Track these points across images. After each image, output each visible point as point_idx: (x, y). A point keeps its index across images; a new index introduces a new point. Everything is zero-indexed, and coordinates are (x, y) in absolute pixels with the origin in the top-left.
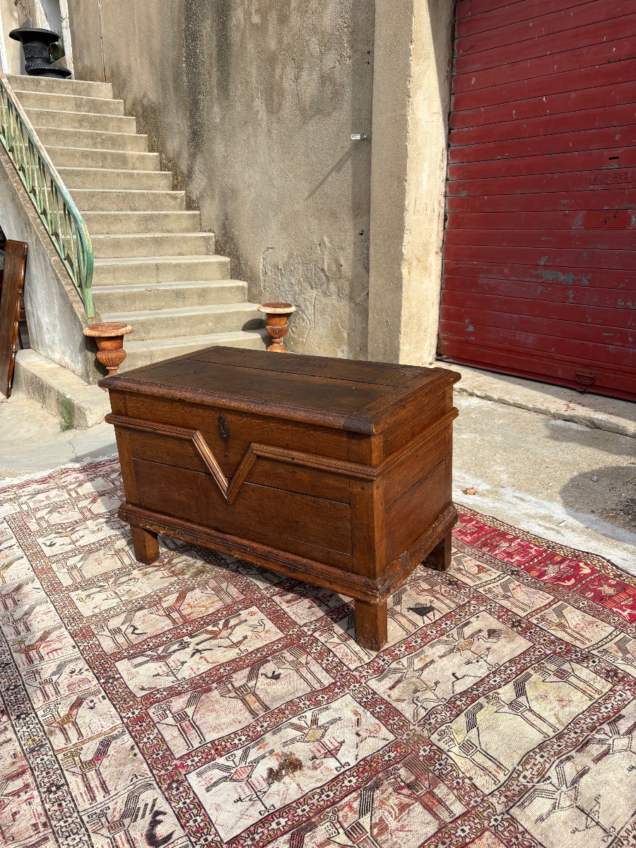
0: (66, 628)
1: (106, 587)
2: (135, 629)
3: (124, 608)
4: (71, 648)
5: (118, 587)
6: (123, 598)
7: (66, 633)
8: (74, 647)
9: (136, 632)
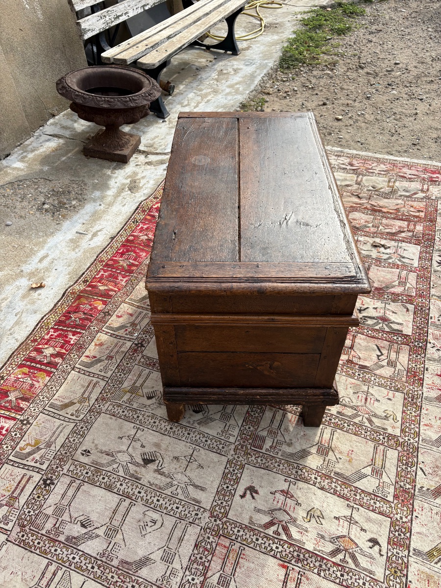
0: (423, 393)
1: (367, 416)
2: (378, 356)
3: (373, 378)
4: (430, 369)
5: (358, 406)
6: (365, 388)
7: (425, 390)
8: (427, 370)
9: (379, 354)
